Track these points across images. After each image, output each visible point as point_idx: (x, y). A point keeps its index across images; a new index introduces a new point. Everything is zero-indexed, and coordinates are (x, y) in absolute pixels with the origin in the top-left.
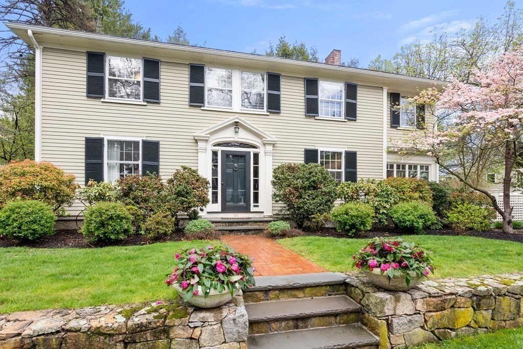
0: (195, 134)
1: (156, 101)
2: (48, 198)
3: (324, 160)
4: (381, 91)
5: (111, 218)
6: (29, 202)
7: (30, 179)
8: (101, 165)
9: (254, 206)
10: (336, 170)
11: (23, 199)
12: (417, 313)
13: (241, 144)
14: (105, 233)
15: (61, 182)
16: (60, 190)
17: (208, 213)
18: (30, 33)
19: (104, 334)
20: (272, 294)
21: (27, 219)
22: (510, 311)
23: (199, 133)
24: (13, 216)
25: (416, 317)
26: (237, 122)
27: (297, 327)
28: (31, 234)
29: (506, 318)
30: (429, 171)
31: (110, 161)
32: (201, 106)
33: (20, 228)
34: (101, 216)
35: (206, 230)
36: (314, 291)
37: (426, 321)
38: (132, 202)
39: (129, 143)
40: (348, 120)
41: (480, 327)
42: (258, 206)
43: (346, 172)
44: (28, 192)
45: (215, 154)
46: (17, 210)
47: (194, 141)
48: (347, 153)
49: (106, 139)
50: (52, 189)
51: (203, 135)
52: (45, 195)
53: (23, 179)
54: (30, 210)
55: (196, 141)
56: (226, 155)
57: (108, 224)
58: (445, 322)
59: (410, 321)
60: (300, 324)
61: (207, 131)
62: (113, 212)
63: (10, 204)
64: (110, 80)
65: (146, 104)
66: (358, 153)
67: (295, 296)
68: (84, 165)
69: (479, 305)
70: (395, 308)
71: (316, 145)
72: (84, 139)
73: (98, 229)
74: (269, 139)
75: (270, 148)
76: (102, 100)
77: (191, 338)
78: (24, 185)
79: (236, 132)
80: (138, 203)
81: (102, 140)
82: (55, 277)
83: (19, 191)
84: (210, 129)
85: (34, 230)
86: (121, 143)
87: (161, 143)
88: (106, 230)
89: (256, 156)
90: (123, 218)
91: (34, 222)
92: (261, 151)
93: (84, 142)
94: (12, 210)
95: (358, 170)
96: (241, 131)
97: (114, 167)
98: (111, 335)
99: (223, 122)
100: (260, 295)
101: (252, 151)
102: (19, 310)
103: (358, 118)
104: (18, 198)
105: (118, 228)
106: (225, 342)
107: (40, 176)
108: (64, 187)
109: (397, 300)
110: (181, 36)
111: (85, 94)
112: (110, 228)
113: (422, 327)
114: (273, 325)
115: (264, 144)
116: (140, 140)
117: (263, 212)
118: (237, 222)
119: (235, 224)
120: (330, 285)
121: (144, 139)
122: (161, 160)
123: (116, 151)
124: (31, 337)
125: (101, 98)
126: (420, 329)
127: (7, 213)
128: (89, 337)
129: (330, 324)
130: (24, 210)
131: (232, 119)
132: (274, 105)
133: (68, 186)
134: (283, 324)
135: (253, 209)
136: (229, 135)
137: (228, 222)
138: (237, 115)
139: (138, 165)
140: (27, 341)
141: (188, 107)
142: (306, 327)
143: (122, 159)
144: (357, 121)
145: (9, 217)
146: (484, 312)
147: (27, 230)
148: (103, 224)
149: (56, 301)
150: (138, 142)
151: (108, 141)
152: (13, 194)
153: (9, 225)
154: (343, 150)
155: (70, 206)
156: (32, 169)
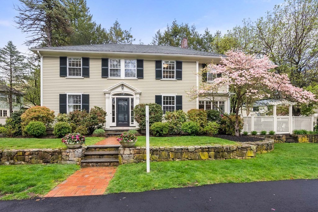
0: (104, 91)
1: (87, 76)
2: (44, 121)
3: (166, 100)
4: (195, 64)
5: (63, 128)
6: (37, 122)
7: (37, 113)
8: (66, 105)
9: (132, 124)
10: (172, 105)
11: (35, 121)
12: (131, 154)
13: (125, 94)
14: (60, 133)
15: (48, 114)
16: (48, 117)
17: (110, 127)
18: (38, 52)
19: (47, 153)
20: (97, 149)
21: (36, 128)
22: (165, 156)
23: (106, 90)
24: (32, 127)
25: (131, 155)
26: (123, 84)
27: (100, 158)
28: (37, 133)
29: (164, 158)
30: (225, 104)
31: (69, 104)
32: (107, 78)
33: (34, 131)
34: (59, 127)
35: (100, 133)
36: (111, 149)
37: (134, 157)
38: (74, 122)
39: (77, 96)
40: (178, 80)
41: (154, 160)
42: (133, 124)
43: (176, 106)
44: (37, 118)
45: (113, 99)
46: (33, 125)
47: (104, 94)
48: (177, 97)
49: (68, 94)
50: (45, 117)
51: (107, 91)
52: (43, 119)
53: (35, 113)
54: (37, 125)
55: (105, 94)
56: (118, 100)
57: (62, 130)
58: (141, 157)
59: (129, 156)
60: (101, 157)
61: (109, 89)
62: (63, 125)
63: (31, 123)
64: (69, 68)
65: (83, 78)
66: (183, 96)
67: (104, 150)
68: (59, 106)
69: (153, 153)
70: (124, 152)
71: (161, 93)
72: (59, 95)
73: (58, 132)
74: (138, 91)
75: (138, 96)
76: (66, 77)
77: (67, 155)
78: (36, 116)
79: (123, 89)
80: (76, 122)
81: (66, 95)
82: (40, 143)
83: (34, 118)
84: (110, 88)
85: (38, 132)
86: (74, 96)
87: (90, 95)
88: (61, 132)
89: (132, 100)
90: (67, 128)
91: (38, 129)
92: (134, 97)
93: (59, 96)
94: (31, 125)
95: (183, 105)
96: (125, 88)
97: (71, 106)
98: (49, 153)
99: (117, 84)
100: (93, 149)
101: (130, 97)
102: (30, 148)
103: (182, 78)
104: (34, 120)
105: (65, 131)
106: (75, 157)
107: (41, 112)
108: (49, 116)
109: (124, 150)
110: (117, 26)
111: (59, 75)
112: (62, 131)
113: (133, 158)
114: (93, 156)
115: (136, 94)
116: (81, 94)
117: (135, 127)
118: (119, 131)
119: (118, 131)
120: (116, 148)
121: (83, 94)
122: (90, 103)
123: (72, 100)
124: (32, 152)
125: (65, 76)
126: (133, 159)
127: (30, 126)
128: (44, 153)
129: (110, 158)
130: (35, 125)
131: (120, 82)
132: (140, 75)
133: (51, 116)
134: (96, 156)
135: (131, 125)
136: (119, 90)
137: (115, 131)
138: (122, 81)
139: (80, 105)
140: (31, 152)
141: (101, 78)
142: (103, 158)
143: (74, 103)
144: (182, 80)
145: (30, 127)
146: (155, 156)
147: (36, 132)
148: (60, 130)
149: (39, 147)
150: (80, 95)
151: (69, 95)
152: (32, 119)
153: (30, 130)
154: (175, 95)
155: (52, 124)
156: (38, 110)
